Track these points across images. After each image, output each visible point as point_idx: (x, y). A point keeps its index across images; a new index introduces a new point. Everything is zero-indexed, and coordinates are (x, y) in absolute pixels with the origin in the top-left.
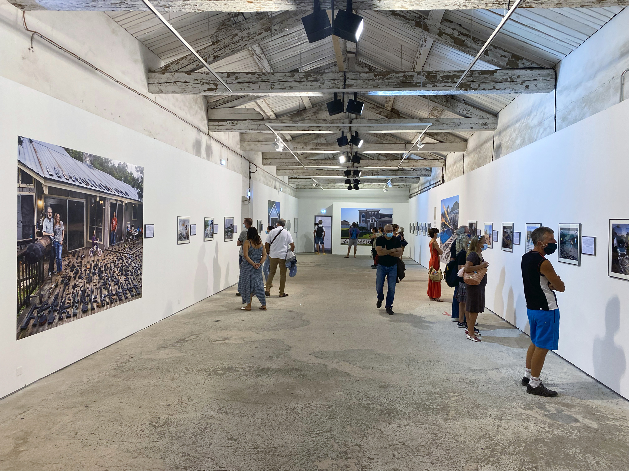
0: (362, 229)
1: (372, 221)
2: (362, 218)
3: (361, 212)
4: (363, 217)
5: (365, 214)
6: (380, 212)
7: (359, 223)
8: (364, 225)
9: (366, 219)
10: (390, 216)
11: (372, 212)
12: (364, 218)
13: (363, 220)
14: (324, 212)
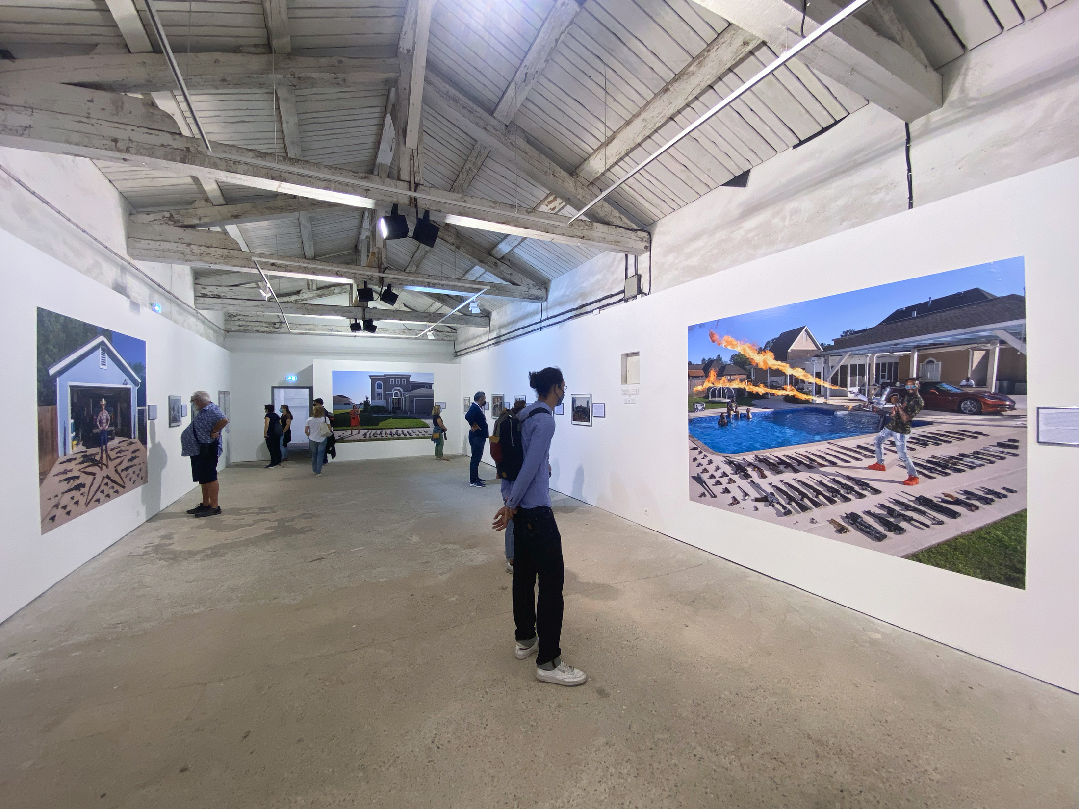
0: (378, 409)
1: (396, 395)
2: (377, 390)
3: (374, 379)
4: (379, 387)
5: (381, 383)
6: (411, 379)
7: (370, 399)
8: (381, 403)
9: (385, 391)
10: (429, 386)
11: (395, 378)
12: (382, 391)
13: (379, 394)
14: (293, 379)
